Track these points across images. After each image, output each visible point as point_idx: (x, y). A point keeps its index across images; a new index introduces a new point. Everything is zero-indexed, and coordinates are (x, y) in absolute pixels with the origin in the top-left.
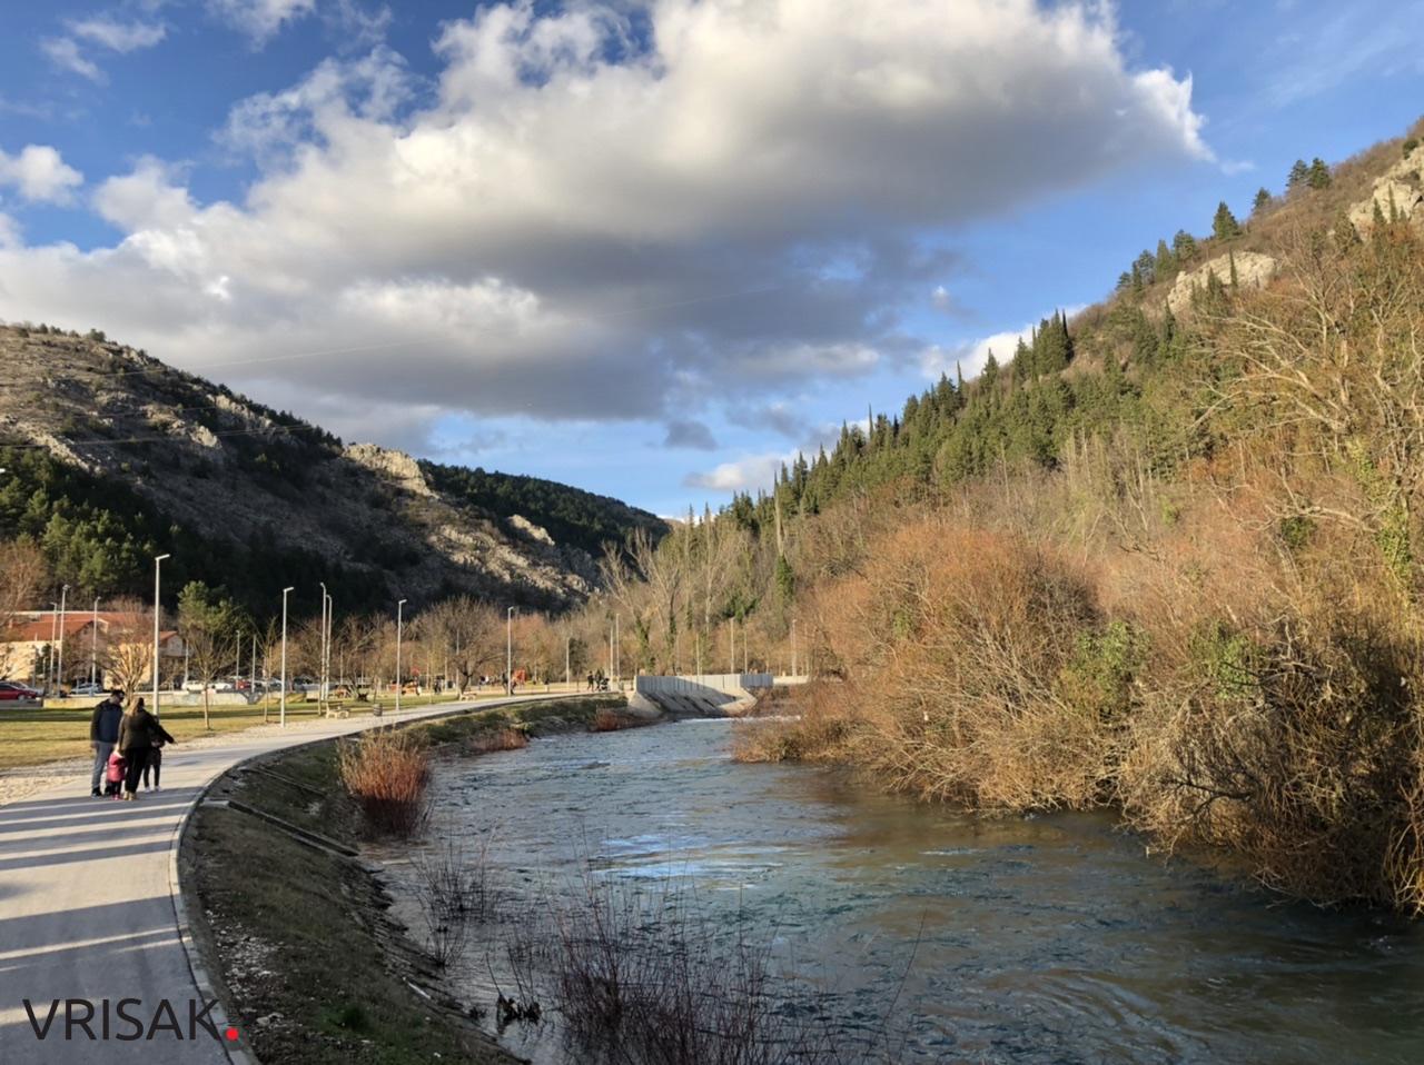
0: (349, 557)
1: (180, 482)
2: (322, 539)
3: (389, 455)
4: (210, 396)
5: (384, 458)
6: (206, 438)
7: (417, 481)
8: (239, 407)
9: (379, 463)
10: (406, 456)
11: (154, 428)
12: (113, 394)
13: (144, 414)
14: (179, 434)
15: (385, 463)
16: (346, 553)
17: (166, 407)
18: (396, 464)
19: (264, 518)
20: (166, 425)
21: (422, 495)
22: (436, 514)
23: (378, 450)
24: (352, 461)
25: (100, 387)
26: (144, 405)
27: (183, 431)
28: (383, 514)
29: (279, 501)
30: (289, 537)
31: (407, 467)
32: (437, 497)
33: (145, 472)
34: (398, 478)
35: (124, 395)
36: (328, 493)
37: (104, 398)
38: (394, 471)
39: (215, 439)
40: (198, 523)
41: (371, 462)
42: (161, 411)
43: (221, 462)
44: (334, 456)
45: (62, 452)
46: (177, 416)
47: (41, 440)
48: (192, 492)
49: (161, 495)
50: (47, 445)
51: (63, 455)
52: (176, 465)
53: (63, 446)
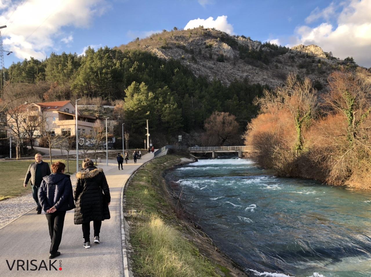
1: (210, 64)
2: (273, 81)
4: (235, 38)
5: (306, 49)
6: (226, 47)
7: (322, 55)
8: (246, 40)
9: (304, 52)
11: (207, 47)
12: (195, 38)
13: (205, 43)
14: (216, 48)
15: (307, 51)
17: (213, 40)
18: (312, 51)
19: (245, 74)
20: (211, 46)
23: (304, 47)
25: (191, 37)
26: (205, 40)
27: (217, 46)
28: (304, 70)
29: (254, 68)
30: (256, 81)
31: (317, 51)
33: (193, 59)
35: (198, 38)
36: (279, 65)
37: (190, 40)
38: (311, 54)
39: (230, 48)
40: (209, 76)
42: (211, 41)
43: (232, 57)
45: (160, 54)
46: (217, 42)
47: (153, 51)
48: (213, 66)
49: (195, 66)
50: (155, 53)
51: (159, 55)
52: (211, 58)
53: (160, 52)
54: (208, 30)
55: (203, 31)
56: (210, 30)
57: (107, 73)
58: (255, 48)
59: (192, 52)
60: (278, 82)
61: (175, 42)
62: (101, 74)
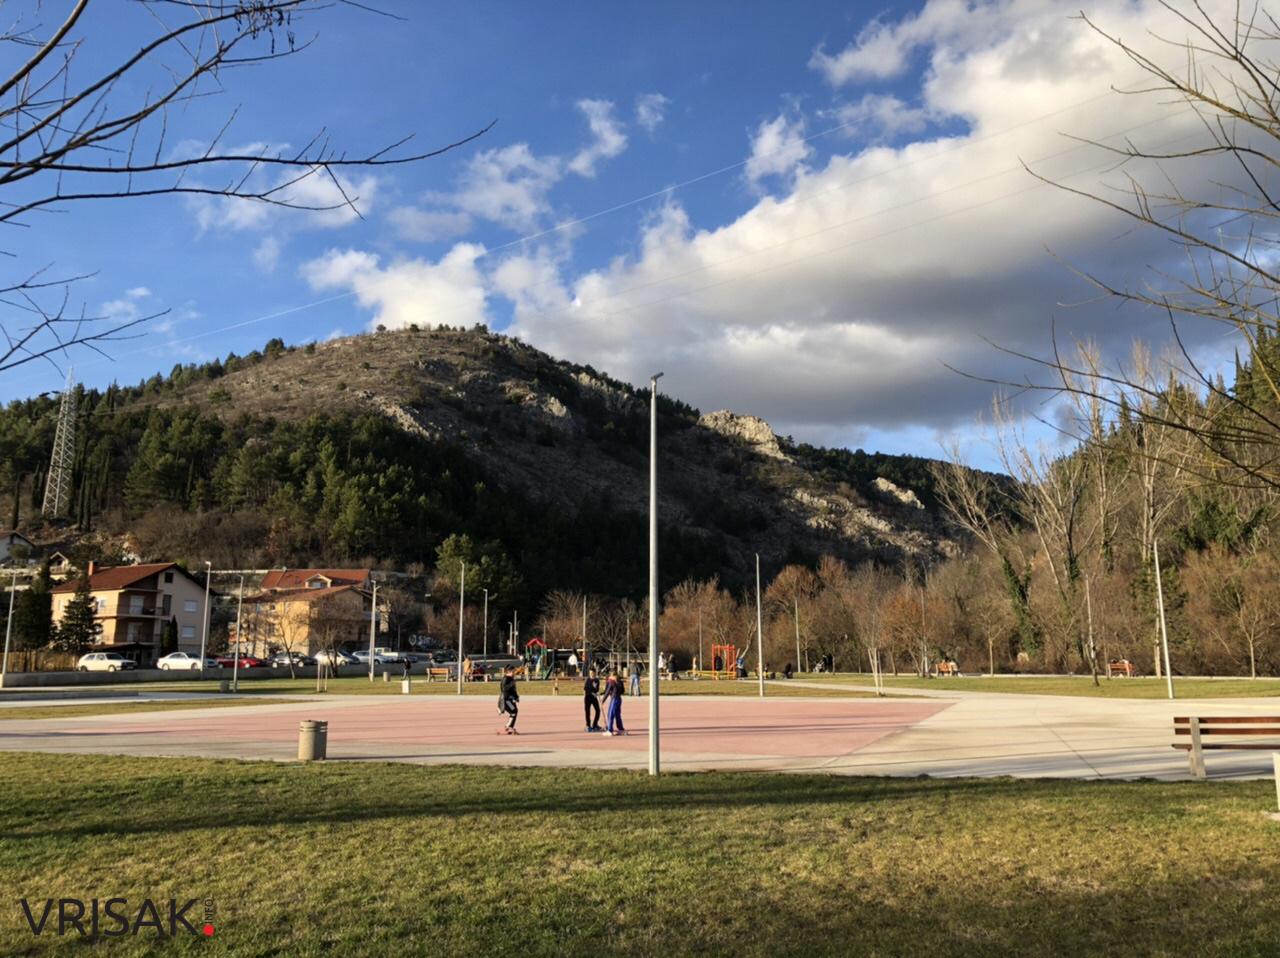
0: (688, 522)
1: (524, 451)
3: (742, 420)
4: (572, 375)
5: (737, 424)
6: (556, 407)
7: (770, 445)
8: (599, 383)
9: (732, 429)
10: (759, 420)
11: (509, 401)
12: (476, 373)
13: (503, 388)
14: (531, 406)
15: (738, 429)
16: (686, 517)
17: (522, 382)
18: (749, 430)
19: (603, 484)
20: (519, 398)
21: (775, 459)
22: (787, 477)
23: (732, 417)
24: (706, 428)
25: (465, 367)
26: (503, 381)
27: (535, 403)
28: (731, 478)
29: (623, 466)
30: (628, 502)
31: (761, 431)
32: (791, 461)
33: (486, 439)
34: (752, 443)
35: (485, 373)
36: (676, 460)
37: (466, 377)
38: (747, 437)
39: (565, 409)
40: (529, 488)
41: (724, 430)
42: (517, 386)
43: (571, 432)
44: (689, 425)
45: (406, 421)
46: (532, 389)
47: (390, 411)
48: (532, 458)
49: (495, 460)
50: (394, 416)
51: (406, 424)
52: (522, 434)
53: (409, 416)
54: (501, 343)
55: (488, 343)
56: (507, 342)
57: (390, 511)
58: (619, 406)
59: (479, 419)
61: (429, 381)
62: (380, 510)
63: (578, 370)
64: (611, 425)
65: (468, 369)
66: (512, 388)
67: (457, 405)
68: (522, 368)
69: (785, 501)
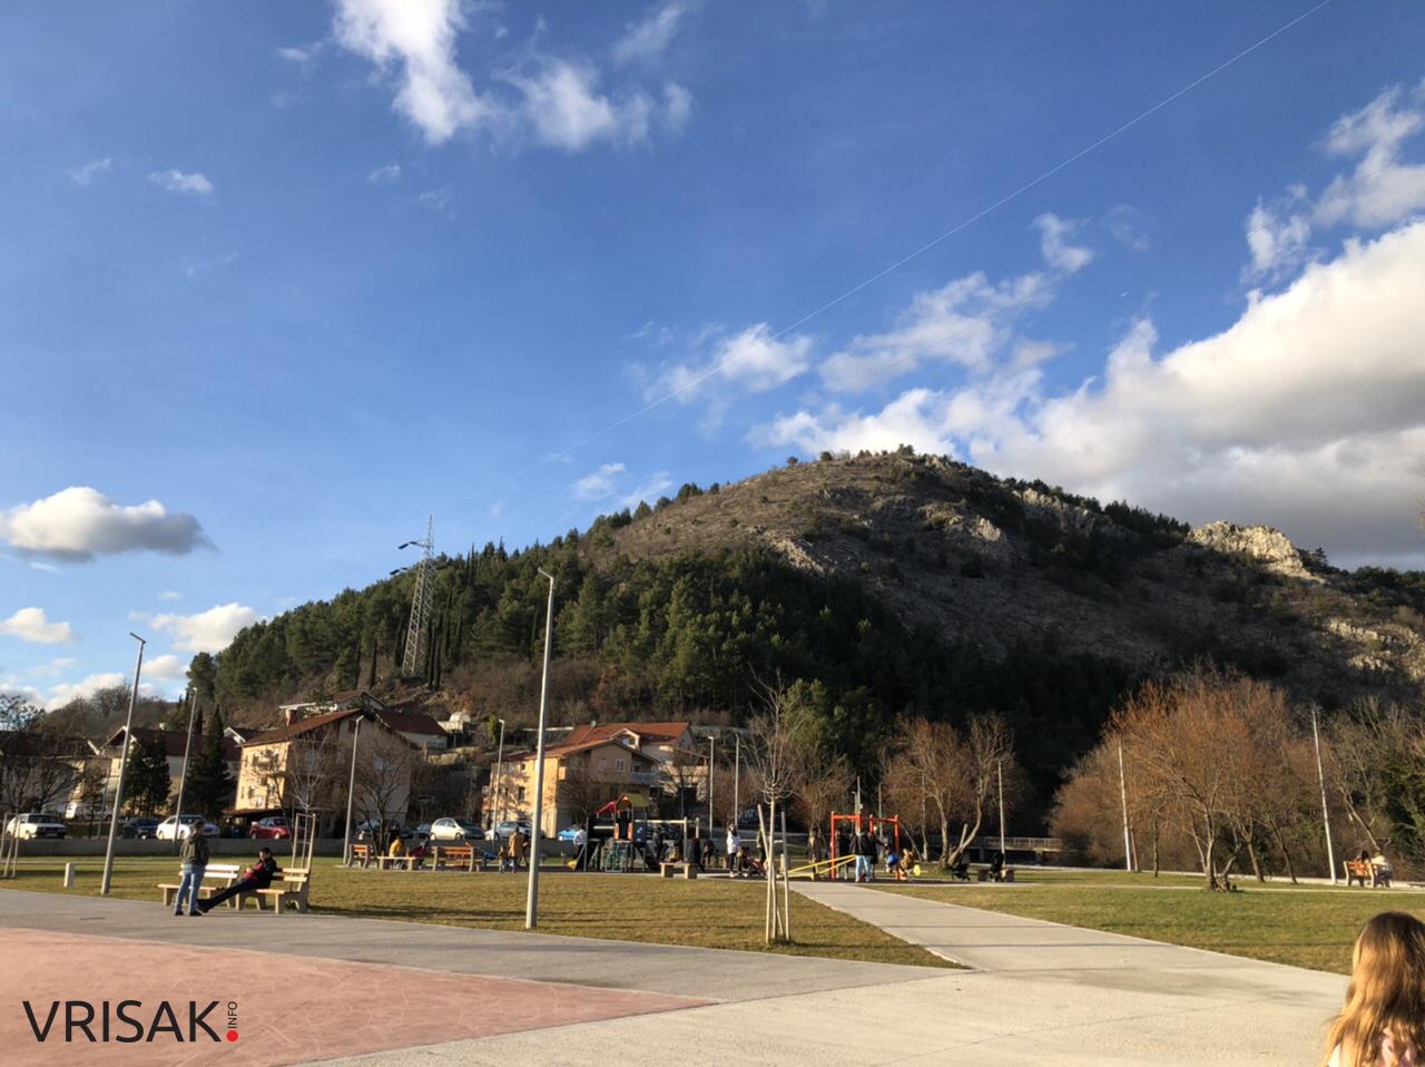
0: (1166, 666)
1: (941, 585)
2: (1131, 644)
3: (1248, 532)
4: (1015, 492)
5: (1240, 538)
6: (987, 530)
7: (1289, 562)
8: (1049, 500)
9: (1234, 545)
10: (1271, 531)
11: (930, 528)
12: (891, 498)
13: (923, 514)
14: (956, 531)
15: (1242, 544)
16: (1163, 660)
17: (946, 504)
18: (1258, 544)
19: (1048, 620)
20: (941, 523)
21: (1298, 580)
22: (1316, 602)
23: (1232, 529)
24: (1198, 546)
25: (878, 493)
26: (923, 505)
27: (960, 527)
28: (1232, 608)
29: (1076, 598)
30: (1082, 643)
31: (1274, 545)
32: (1322, 581)
33: (893, 572)
34: (1262, 561)
35: (902, 497)
36: (1153, 587)
37: (879, 503)
38: (1256, 553)
39: (998, 532)
40: (944, 627)
41: (1223, 545)
42: (940, 509)
43: (1007, 560)
44: (1172, 543)
45: (798, 556)
46: (959, 511)
47: (781, 546)
48: (952, 593)
49: (901, 595)
50: (786, 551)
51: (798, 559)
52: (942, 565)
53: (801, 549)
54: (927, 464)
55: (911, 465)
56: (935, 461)
58: (1078, 526)
59: (887, 549)
60: (1146, 650)
61: (833, 511)
63: (1023, 486)
64: (1060, 547)
65: (881, 494)
66: (933, 511)
67: (862, 534)
68: (950, 489)
69: (1314, 634)
